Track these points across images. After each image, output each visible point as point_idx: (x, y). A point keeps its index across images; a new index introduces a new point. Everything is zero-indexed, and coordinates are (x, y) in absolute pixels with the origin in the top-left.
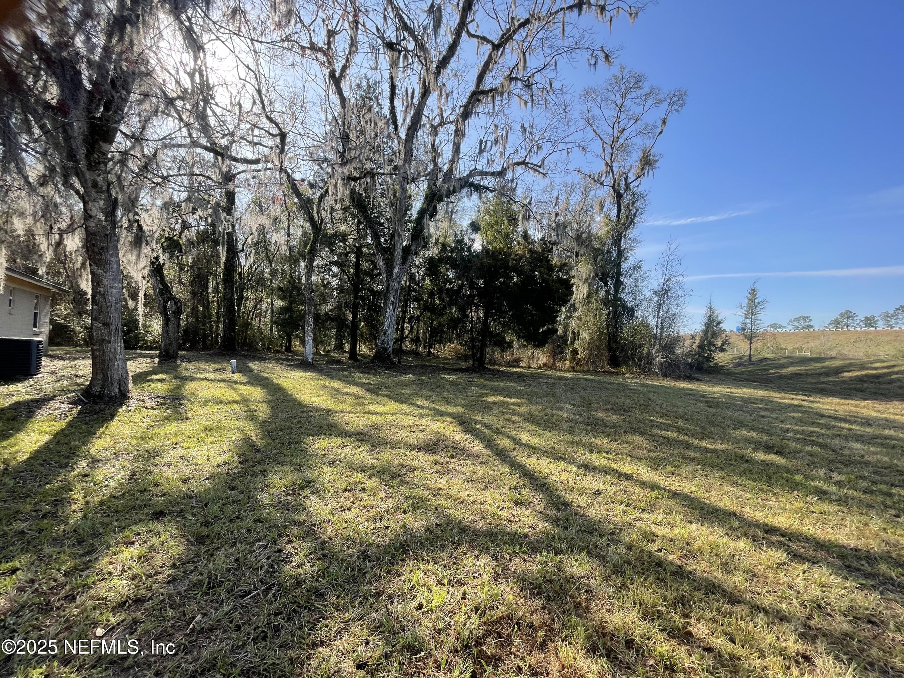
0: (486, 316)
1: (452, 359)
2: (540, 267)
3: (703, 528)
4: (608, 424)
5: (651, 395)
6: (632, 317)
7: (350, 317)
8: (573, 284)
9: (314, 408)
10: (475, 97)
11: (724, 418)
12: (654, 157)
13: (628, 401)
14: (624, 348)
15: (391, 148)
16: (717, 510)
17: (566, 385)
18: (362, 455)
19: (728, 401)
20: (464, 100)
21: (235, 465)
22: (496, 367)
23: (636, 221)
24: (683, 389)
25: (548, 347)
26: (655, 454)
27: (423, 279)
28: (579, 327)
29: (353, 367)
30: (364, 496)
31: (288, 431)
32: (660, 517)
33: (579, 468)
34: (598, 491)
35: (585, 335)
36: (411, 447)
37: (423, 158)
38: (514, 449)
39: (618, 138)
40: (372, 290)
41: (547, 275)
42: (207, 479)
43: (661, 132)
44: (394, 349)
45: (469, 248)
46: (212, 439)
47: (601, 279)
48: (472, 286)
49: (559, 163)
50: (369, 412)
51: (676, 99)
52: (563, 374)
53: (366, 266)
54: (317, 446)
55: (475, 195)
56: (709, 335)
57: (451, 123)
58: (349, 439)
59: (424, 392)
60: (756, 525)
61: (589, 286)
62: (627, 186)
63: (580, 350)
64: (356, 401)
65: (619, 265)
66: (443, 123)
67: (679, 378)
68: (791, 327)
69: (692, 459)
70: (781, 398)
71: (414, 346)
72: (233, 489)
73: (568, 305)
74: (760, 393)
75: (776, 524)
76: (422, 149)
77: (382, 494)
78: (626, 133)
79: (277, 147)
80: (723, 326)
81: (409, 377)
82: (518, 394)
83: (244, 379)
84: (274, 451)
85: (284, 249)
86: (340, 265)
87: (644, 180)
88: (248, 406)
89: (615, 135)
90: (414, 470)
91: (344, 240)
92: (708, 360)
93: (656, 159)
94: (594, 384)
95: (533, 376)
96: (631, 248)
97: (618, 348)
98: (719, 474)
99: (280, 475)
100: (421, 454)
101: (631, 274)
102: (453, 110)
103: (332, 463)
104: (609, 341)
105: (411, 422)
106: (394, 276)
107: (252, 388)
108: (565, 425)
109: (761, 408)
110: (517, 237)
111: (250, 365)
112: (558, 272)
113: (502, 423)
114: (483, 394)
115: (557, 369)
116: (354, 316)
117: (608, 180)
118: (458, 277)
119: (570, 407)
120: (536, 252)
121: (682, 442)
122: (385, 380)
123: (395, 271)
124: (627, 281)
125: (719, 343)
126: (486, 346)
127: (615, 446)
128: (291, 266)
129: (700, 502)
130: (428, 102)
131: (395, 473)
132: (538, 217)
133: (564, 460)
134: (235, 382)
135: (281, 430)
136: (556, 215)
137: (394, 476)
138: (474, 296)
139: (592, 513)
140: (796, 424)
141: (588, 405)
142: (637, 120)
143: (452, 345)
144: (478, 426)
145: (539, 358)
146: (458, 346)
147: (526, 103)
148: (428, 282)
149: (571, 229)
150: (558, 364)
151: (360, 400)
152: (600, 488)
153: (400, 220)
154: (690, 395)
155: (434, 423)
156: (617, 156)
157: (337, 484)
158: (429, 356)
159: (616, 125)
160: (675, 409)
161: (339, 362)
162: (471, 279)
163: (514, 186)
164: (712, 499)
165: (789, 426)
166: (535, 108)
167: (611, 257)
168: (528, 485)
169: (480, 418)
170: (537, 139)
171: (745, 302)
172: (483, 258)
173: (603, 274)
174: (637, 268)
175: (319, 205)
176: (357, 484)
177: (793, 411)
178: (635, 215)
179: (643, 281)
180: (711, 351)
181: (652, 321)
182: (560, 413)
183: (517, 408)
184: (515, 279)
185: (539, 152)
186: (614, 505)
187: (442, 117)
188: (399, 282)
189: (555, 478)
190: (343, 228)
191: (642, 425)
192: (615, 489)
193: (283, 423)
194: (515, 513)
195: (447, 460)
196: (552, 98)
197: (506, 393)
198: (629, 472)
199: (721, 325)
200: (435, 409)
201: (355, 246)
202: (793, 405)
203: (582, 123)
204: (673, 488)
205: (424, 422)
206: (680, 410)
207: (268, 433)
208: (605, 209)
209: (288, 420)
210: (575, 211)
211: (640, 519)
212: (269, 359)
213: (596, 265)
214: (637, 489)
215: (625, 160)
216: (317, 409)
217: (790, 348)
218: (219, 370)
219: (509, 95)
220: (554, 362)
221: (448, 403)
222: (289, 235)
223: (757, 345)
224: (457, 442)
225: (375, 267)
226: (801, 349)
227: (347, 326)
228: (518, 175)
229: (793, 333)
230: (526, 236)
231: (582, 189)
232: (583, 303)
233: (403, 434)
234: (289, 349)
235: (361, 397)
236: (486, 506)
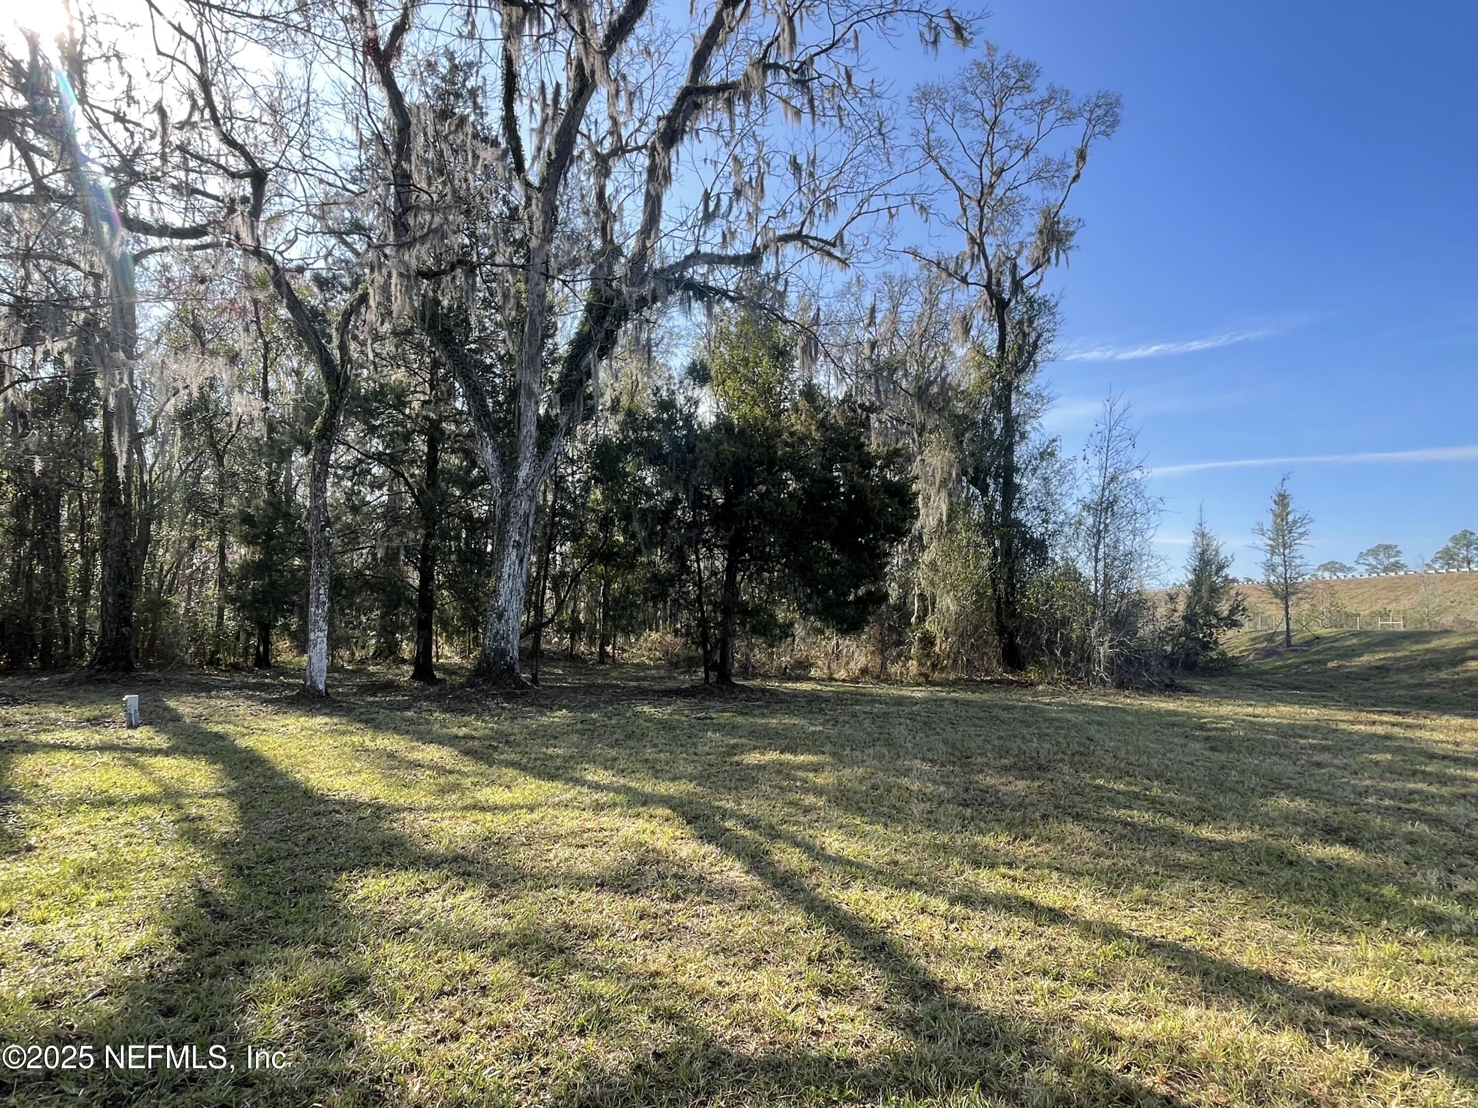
0: (731, 570)
1: (656, 667)
2: (844, 460)
3: (1211, 1013)
4: (1008, 800)
5: (1093, 730)
6: (1042, 559)
7: (414, 578)
8: (916, 494)
9: (342, 803)
10: (689, 100)
11: (1242, 772)
12: (1067, 224)
13: (1046, 745)
14: (1030, 628)
15: (506, 202)
16: (1236, 974)
17: (912, 717)
18: (470, 909)
19: (1250, 735)
20: (666, 106)
21: (167, 954)
22: (757, 682)
23: (1038, 357)
24: (1158, 713)
25: (869, 631)
26: (1108, 862)
27: (586, 489)
28: (932, 583)
29: (427, 698)
30: (487, 1003)
31: (288, 864)
32: (1125, 998)
33: (952, 902)
34: (995, 951)
35: (947, 603)
36: (580, 882)
37: (579, 223)
38: (812, 871)
39: (992, 186)
40: (467, 517)
41: (860, 475)
42: (102, 994)
43: (1076, 177)
44: (521, 651)
45: (689, 419)
46: (103, 895)
47: (974, 481)
48: (698, 501)
49: (873, 237)
50: (475, 807)
51: (1100, 112)
52: (906, 692)
53: (451, 461)
54: (361, 893)
55: (698, 308)
56: (1204, 593)
57: (638, 149)
58: (436, 873)
59: (599, 749)
60: (1308, 996)
61: (950, 495)
62: (1017, 285)
63: (939, 637)
64: (442, 780)
65: (1009, 450)
66: (620, 150)
67: (1148, 689)
68: (1362, 569)
69: (1184, 868)
70: (1352, 723)
71: (567, 642)
72: (169, 1012)
73: (907, 540)
74: (1312, 713)
75: (1350, 993)
76: (576, 205)
77: (527, 996)
78: (1008, 176)
79: (244, 200)
80: (1230, 572)
81: (560, 716)
82: (812, 744)
83: (161, 741)
84: (259, 914)
85: (259, 430)
86: (390, 460)
87: (1050, 272)
88: (179, 807)
89: (986, 180)
90: (594, 936)
91: (400, 403)
92: (1206, 646)
93: (1071, 229)
94: (973, 711)
95: (839, 699)
96: (1033, 414)
97: (1018, 630)
98: (1235, 897)
99: (281, 968)
100: (605, 897)
101: (1035, 470)
102: (642, 122)
103: (400, 932)
104: (998, 613)
105: (574, 825)
106: (520, 485)
107: (184, 761)
108: (917, 808)
109: (1314, 747)
110: (792, 392)
111: (172, 703)
112: (881, 469)
113: (781, 811)
114: (735, 746)
115: (889, 680)
116: (426, 578)
117: (977, 273)
118: (664, 484)
119: (926, 767)
120: (834, 428)
121: (1161, 831)
122: (506, 726)
123: (523, 473)
124: (1028, 483)
125: (1224, 608)
126: (733, 635)
127: (1024, 849)
128: (269, 465)
129: (1201, 959)
130: (588, 109)
131: (550, 946)
132: (834, 352)
133: (919, 887)
134: (141, 750)
135: (271, 861)
136: (873, 345)
137: (552, 950)
138: (703, 525)
139: (986, 1000)
140: (1382, 777)
141: (964, 759)
142: (1027, 152)
143: (654, 636)
144: (729, 824)
145: (851, 657)
146: (669, 638)
147: (798, 112)
148: (597, 494)
149: (906, 375)
150: (894, 669)
151: (451, 778)
152: (1000, 944)
153: (532, 360)
154: (1174, 725)
155: (628, 822)
156: (992, 222)
157: (420, 980)
158: (602, 662)
159: (986, 160)
160: (1144, 759)
161: (389, 687)
162: (696, 489)
163: (780, 288)
164: (1226, 950)
165: (1368, 782)
166: (818, 124)
167: (992, 433)
168: (847, 949)
169: (731, 805)
170: (823, 187)
171: (1268, 522)
172: (720, 442)
173: (976, 469)
174: (1046, 454)
175: (343, 329)
176: (464, 977)
177: (1376, 750)
178: (1035, 346)
179: (1061, 482)
180: (1210, 626)
181: (1086, 569)
182: (905, 781)
183: (811, 775)
184: (793, 485)
185: (831, 215)
186: (1030, 979)
187: (620, 137)
188: (531, 499)
189: (904, 930)
190: (398, 375)
191: (1077, 799)
192: (1029, 944)
193: (272, 843)
194: (824, 1015)
195: (666, 906)
196: (851, 105)
197: (784, 743)
198: (1058, 906)
199: (1226, 571)
200: (628, 790)
201: (426, 418)
202: (1374, 735)
203: (917, 155)
204: (1148, 932)
205: (607, 820)
206: (1154, 762)
207: (239, 871)
208: (974, 332)
209: (283, 835)
210: (911, 336)
211: (1082, 1006)
212: (218, 688)
213: (962, 451)
214: (1075, 942)
215: (1008, 232)
216: (351, 806)
217: (1365, 611)
218: (94, 722)
219: (762, 98)
220: (883, 666)
221: (657, 773)
222: (266, 394)
223: (1300, 609)
224: (683, 864)
225: (474, 464)
226: (1385, 615)
227: (409, 601)
228: (788, 265)
229: (1367, 582)
230: (810, 393)
231: (926, 292)
232: (938, 532)
233: (560, 852)
234: (263, 660)
235: (451, 772)
236: (760, 1005)
